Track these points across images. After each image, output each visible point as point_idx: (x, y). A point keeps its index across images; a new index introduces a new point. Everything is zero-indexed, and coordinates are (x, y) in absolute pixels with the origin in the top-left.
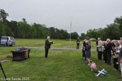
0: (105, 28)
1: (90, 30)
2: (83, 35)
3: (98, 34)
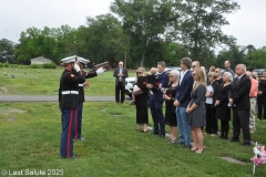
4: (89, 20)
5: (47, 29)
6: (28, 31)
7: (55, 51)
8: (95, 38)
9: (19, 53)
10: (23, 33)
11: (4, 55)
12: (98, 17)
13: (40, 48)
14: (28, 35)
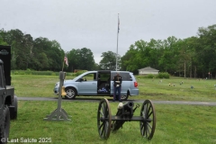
1: (139, 44)
2: (109, 57)
4: (200, 31)
5: (153, 41)
6: (136, 43)
7: (160, 62)
8: (208, 47)
10: (132, 46)
11: (108, 66)
12: (210, 27)
13: (146, 59)
14: (136, 48)
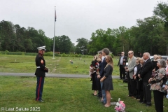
0: (134, 28)
1: (99, 32)
2: (82, 42)
3: (118, 41)
4: (139, 22)
5: (109, 30)
6: (97, 31)
7: (114, 46)
8: (142, 35)
9: (90, 48)
10: (93, 34)
11: (82, 49)
12: (146, 19)
13: (104, 44)
14: (96, 35)
